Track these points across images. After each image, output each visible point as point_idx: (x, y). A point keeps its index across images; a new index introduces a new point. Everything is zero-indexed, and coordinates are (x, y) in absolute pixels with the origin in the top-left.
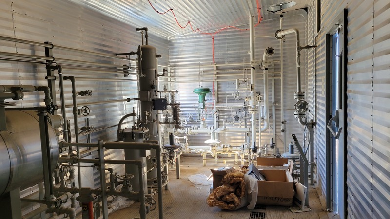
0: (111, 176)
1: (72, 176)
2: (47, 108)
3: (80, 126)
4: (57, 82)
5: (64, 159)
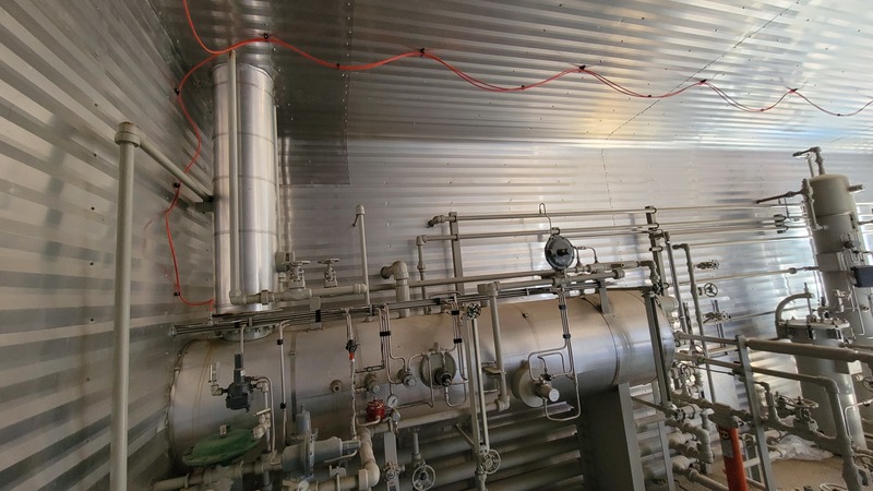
0: (768, 395)
1: (698, 383)
2: (654, 288)
4: (665, 253)
5: (684, 355)
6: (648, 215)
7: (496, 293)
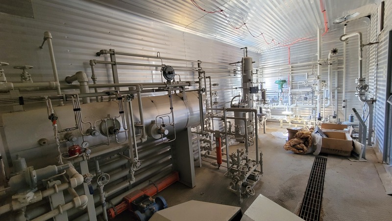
0: (230, 125)
1: (209, 126)
2: (202, 90)
3: (213, 101)
4: (203, 80)
6: (199, 63)
7: (140, 90)
